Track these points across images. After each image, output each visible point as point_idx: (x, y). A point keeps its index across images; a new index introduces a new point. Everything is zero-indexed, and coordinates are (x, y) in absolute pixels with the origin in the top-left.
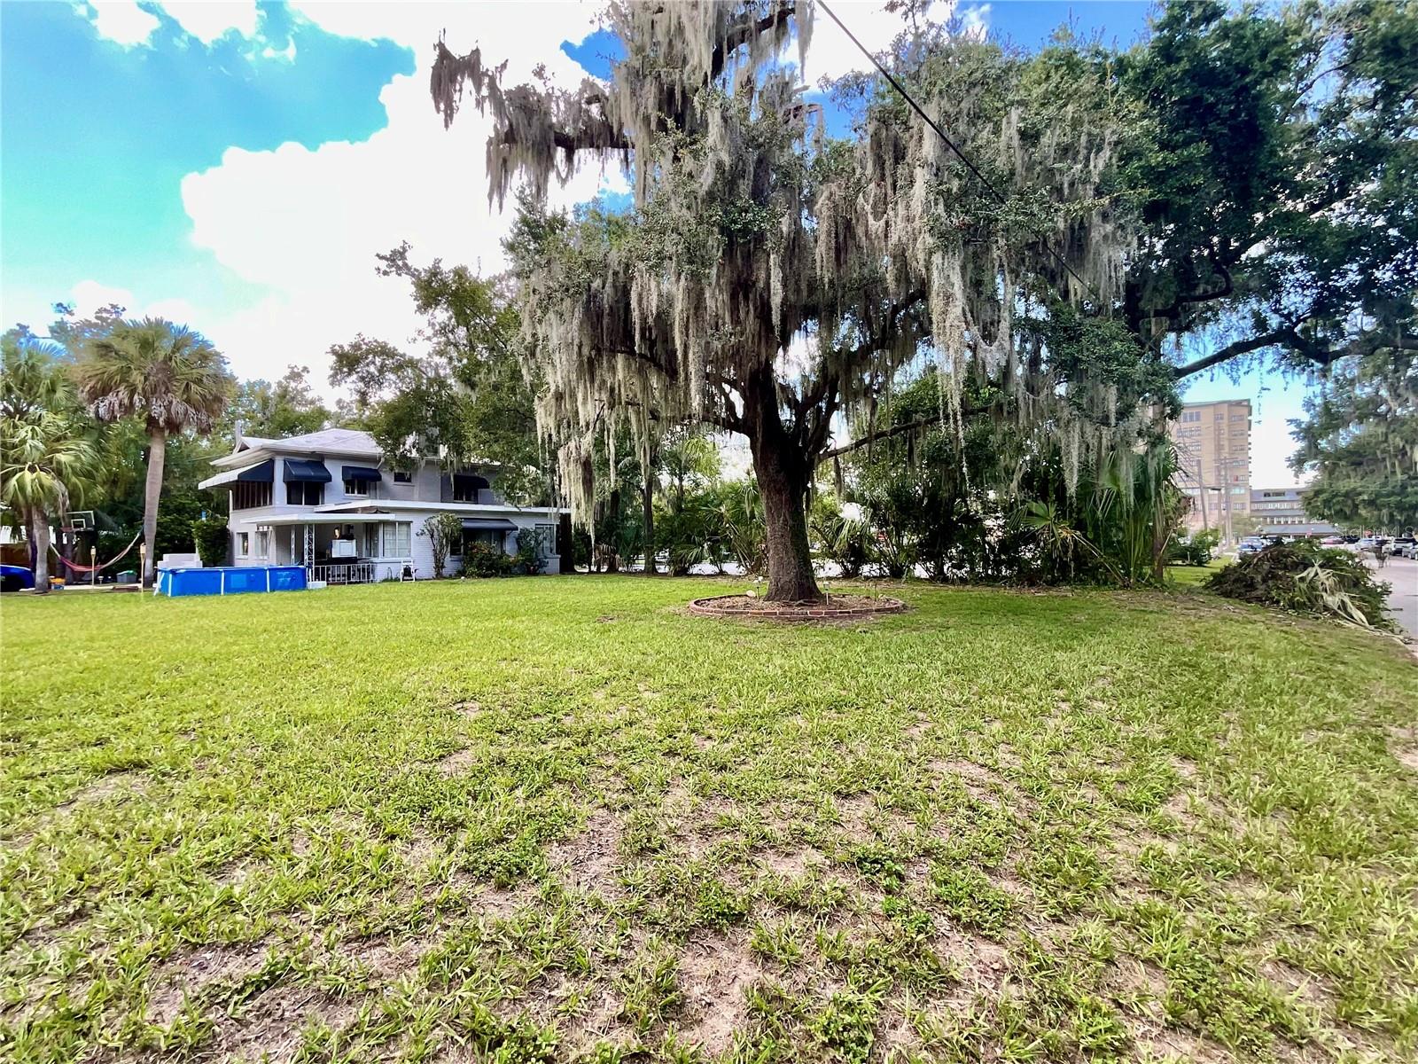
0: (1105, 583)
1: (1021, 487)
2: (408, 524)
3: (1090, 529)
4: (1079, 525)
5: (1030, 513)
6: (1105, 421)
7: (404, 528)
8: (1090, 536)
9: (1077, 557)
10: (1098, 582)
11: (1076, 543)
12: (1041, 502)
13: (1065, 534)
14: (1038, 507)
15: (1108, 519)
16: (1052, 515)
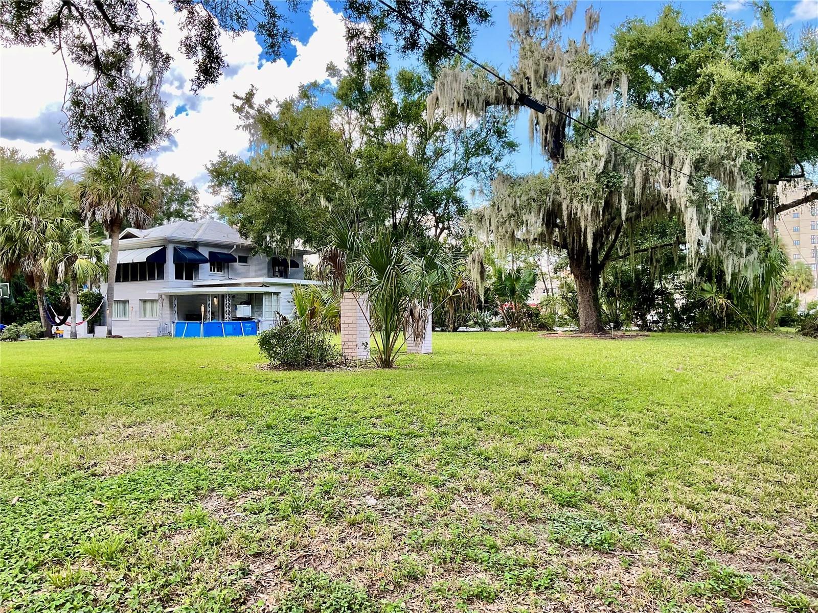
0: (743, 329)
1: (698, 275)
2: (277, 294)
3: (735, 299)
4: (729, 297)
5: (703, 290)
6: (741, 255)
7: (274, 297)
8: (735, 302)
9: (727, 315)
10: (739, 329)
11: (727, 307)
12: (708, 284)
13: (721, 302)
14: (706, 286)
15: (745, 293)
16: (715, 290)
